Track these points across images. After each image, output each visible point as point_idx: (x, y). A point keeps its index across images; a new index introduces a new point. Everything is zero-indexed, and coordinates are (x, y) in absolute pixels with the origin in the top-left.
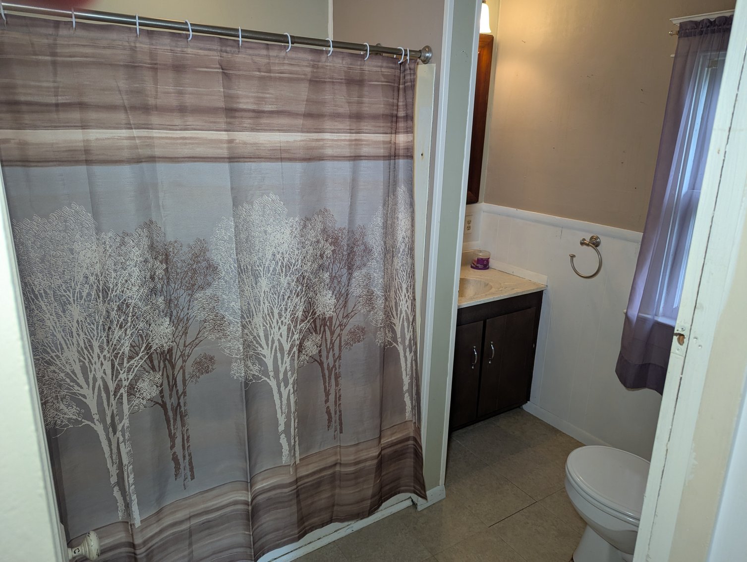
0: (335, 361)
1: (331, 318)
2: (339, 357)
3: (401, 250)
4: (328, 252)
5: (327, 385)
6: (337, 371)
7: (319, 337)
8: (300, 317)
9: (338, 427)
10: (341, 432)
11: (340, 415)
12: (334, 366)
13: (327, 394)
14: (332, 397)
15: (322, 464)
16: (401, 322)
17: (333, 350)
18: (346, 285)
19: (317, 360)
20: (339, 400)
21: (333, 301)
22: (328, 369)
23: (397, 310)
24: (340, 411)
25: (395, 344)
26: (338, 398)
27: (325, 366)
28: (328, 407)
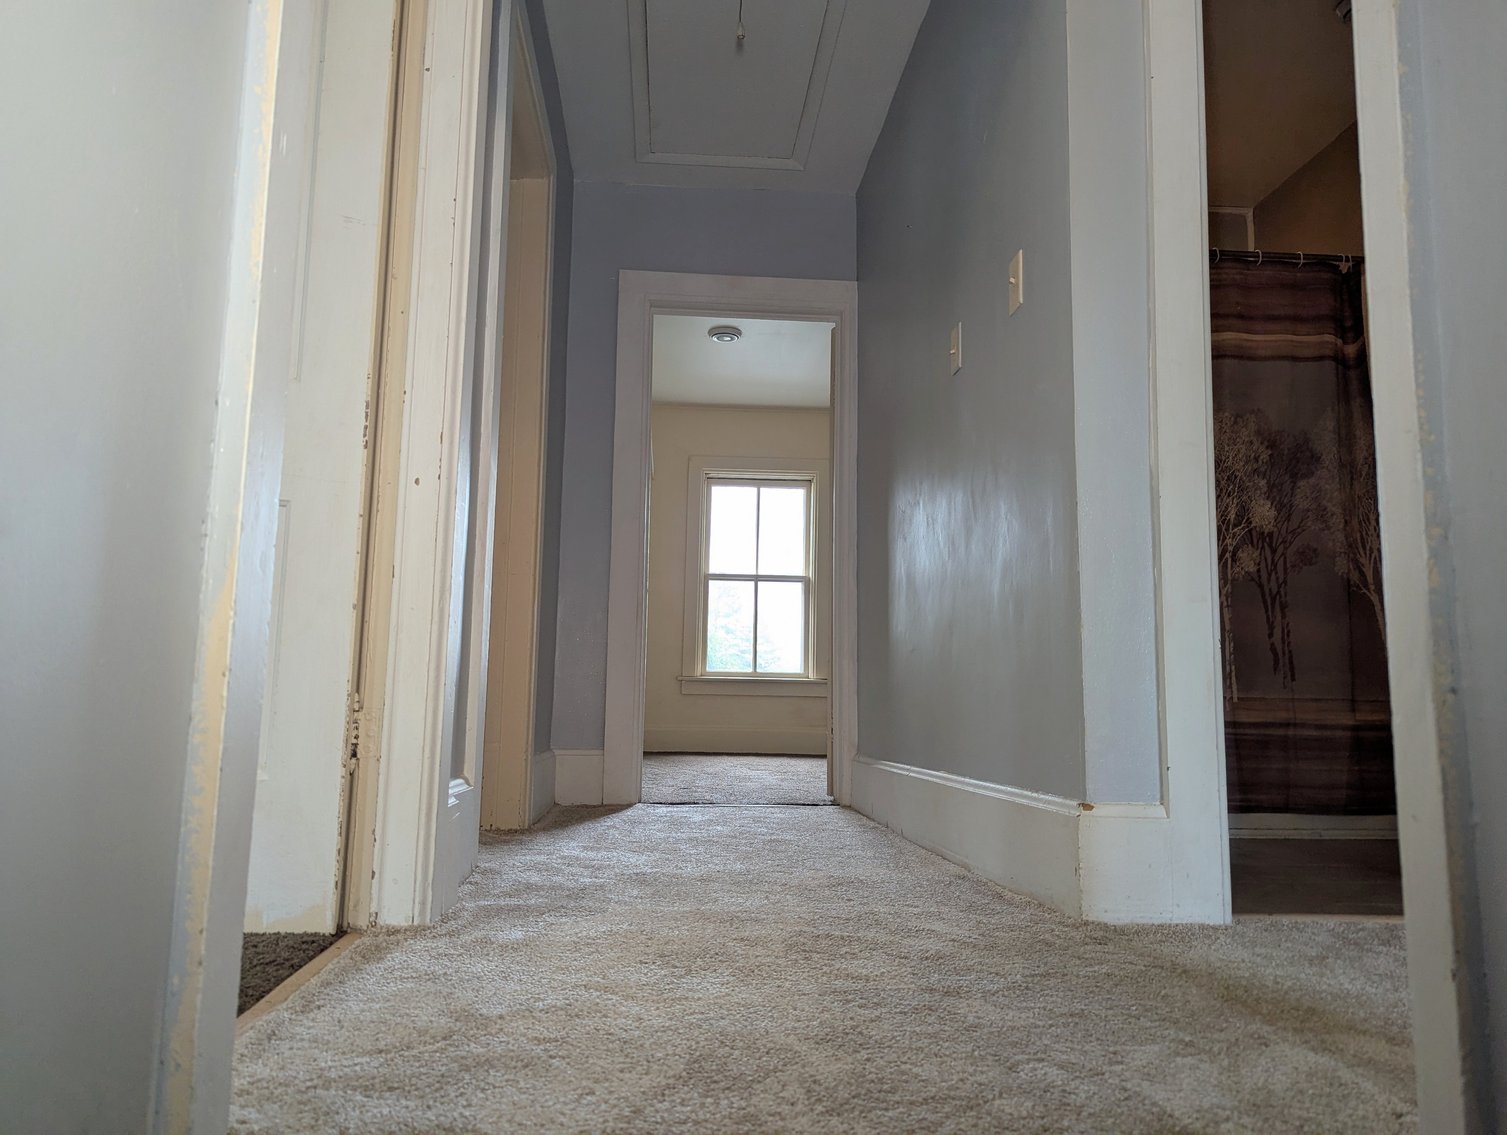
0: (1279, 587)
1: (1271, 535)
2: (1285, 582)
3: (1364, 474)
4: (1265, 457)
5: (1270, 613)
6: (1283, 599)
7: (1257, 553)
8: (1232, 520)
9: (1289, 674)
10: (1293, 679)
11: (1291, 658)
12: (1278, 592)
13: (1271, 627)
14: (1278, 632)
15: (1269, 718)
16: (1372, 565)
17: (1276, 573)
18: (1289, 495)
19: (1255, 579)
20: (1288, 636)
21: (1273, 513)
22: (1270, 594)
23: (1364, 548)
24: (1290, 652)
25: (1364, 591)
26: (1286, 634)
27: (1267, 591)
28: (1272, 644)
